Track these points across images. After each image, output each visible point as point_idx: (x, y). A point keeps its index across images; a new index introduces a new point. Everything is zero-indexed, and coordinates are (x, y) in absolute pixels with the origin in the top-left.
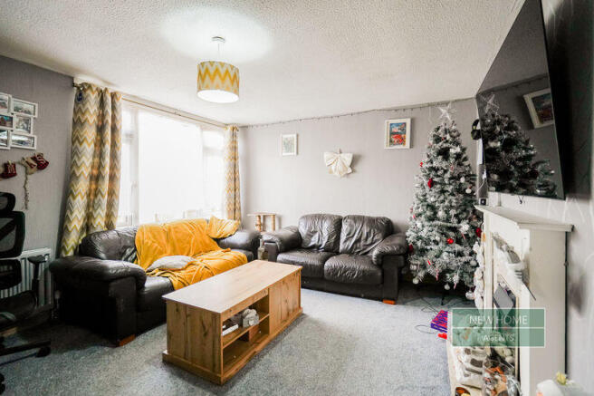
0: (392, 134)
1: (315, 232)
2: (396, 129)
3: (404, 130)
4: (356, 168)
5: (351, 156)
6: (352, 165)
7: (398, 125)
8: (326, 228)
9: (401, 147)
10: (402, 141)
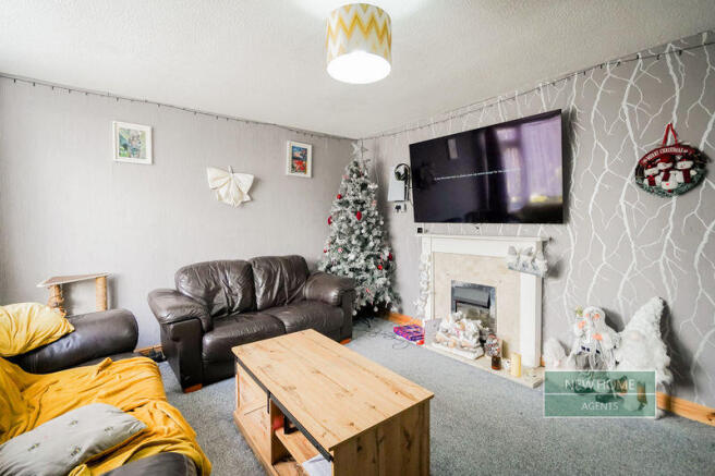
0: (294, 158)
1: (218, 289)
2: (298, 154)
3: (305, 156)
4: (255, 195)
5: (252, 177)
6: (250, 192)
7: (300, 149)
8: (233, 281)
9: (302, 175)
10: (303, 169)
